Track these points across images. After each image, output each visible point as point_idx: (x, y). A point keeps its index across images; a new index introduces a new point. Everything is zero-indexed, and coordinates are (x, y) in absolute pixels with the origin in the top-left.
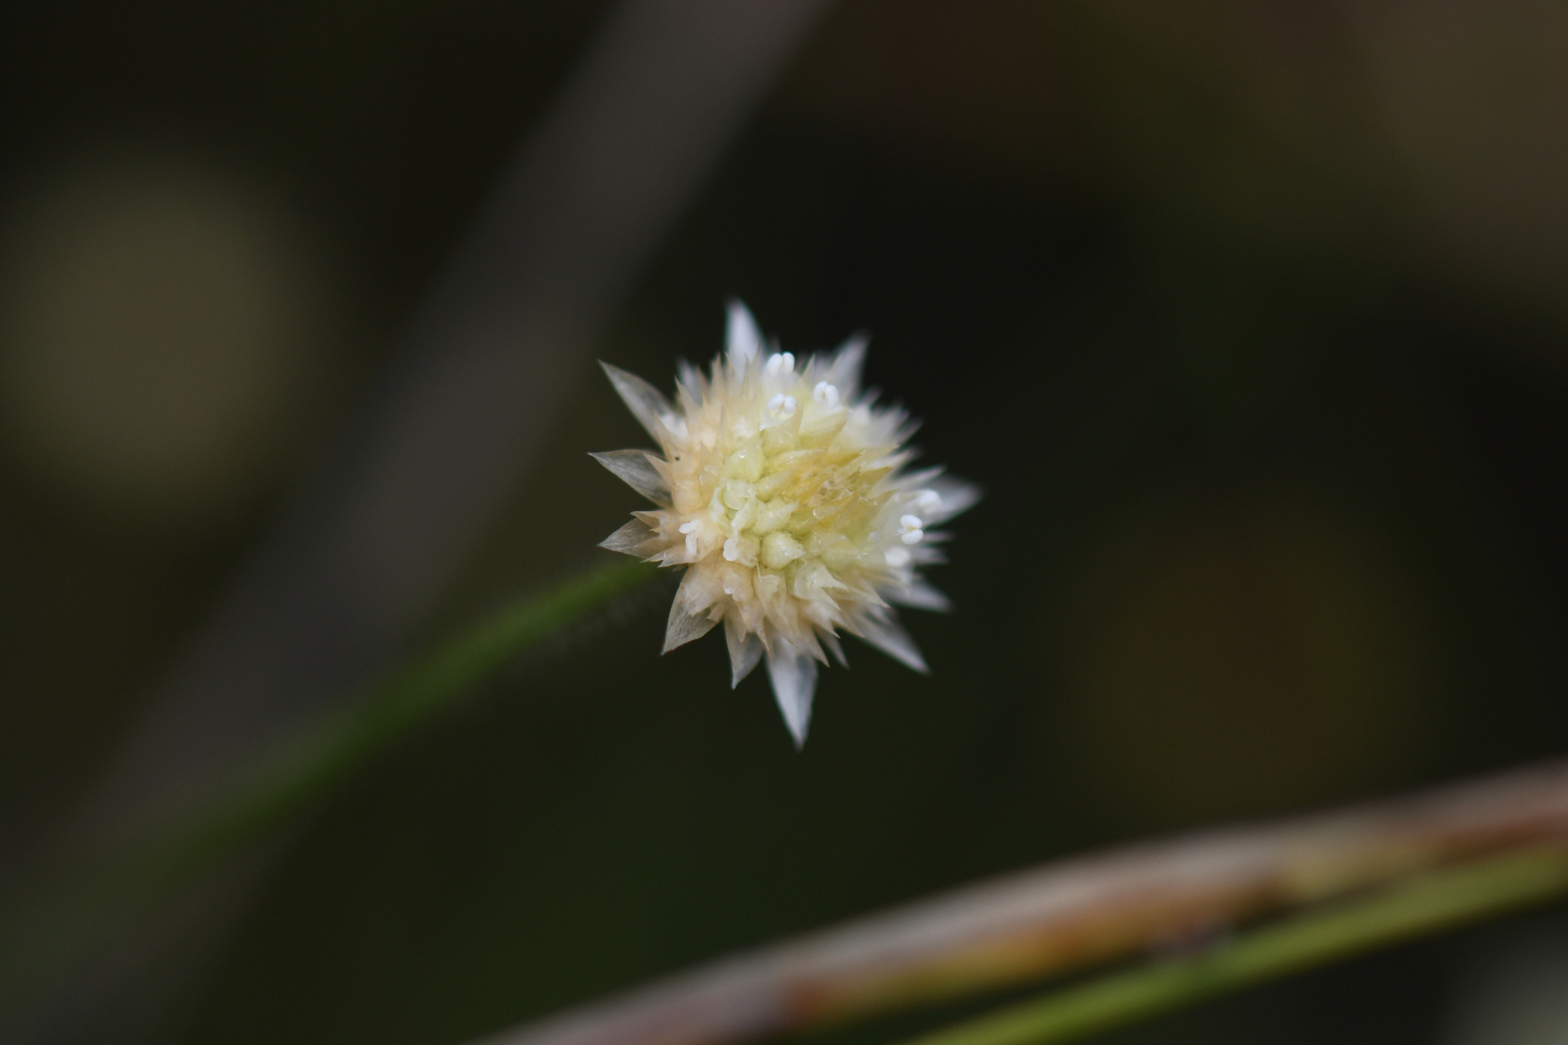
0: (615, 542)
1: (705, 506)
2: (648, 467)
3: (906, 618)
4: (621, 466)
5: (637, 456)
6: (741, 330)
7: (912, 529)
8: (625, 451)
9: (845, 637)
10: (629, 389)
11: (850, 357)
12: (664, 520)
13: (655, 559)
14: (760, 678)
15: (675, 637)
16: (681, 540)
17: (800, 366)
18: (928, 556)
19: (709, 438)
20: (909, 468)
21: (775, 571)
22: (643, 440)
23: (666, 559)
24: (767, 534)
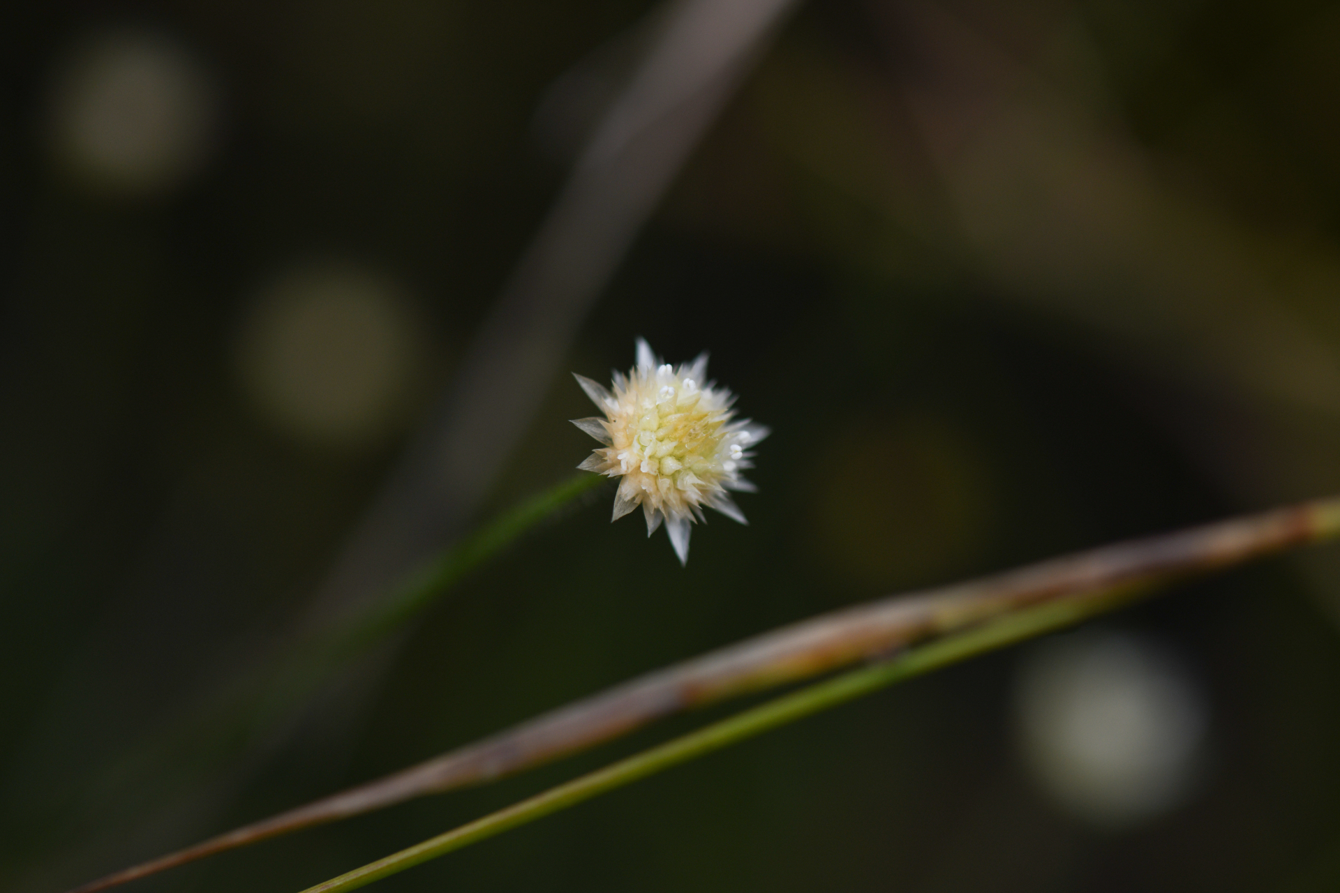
0: (585, 465)
1: (630, 445)
2: (600, 426)
3: (735, 497)
4: (585, 426)
5: (594, 421)
6: (644, 353)
7: (736, 452)
8: (588, 419)
9: (705, 508)
10: (589, 387)
11: (700, 364)
12: (609, 453)
13: (606, 473)
14: (662, 532)
15: (618, 513)
16: (618, 463)
17: (675, 371)
18: (745, 465)
19: (630, 410)
20: (733, 420)
21: (667, 476)
22: (597, 413)
23: (612, 473)
24: (662, 458)
